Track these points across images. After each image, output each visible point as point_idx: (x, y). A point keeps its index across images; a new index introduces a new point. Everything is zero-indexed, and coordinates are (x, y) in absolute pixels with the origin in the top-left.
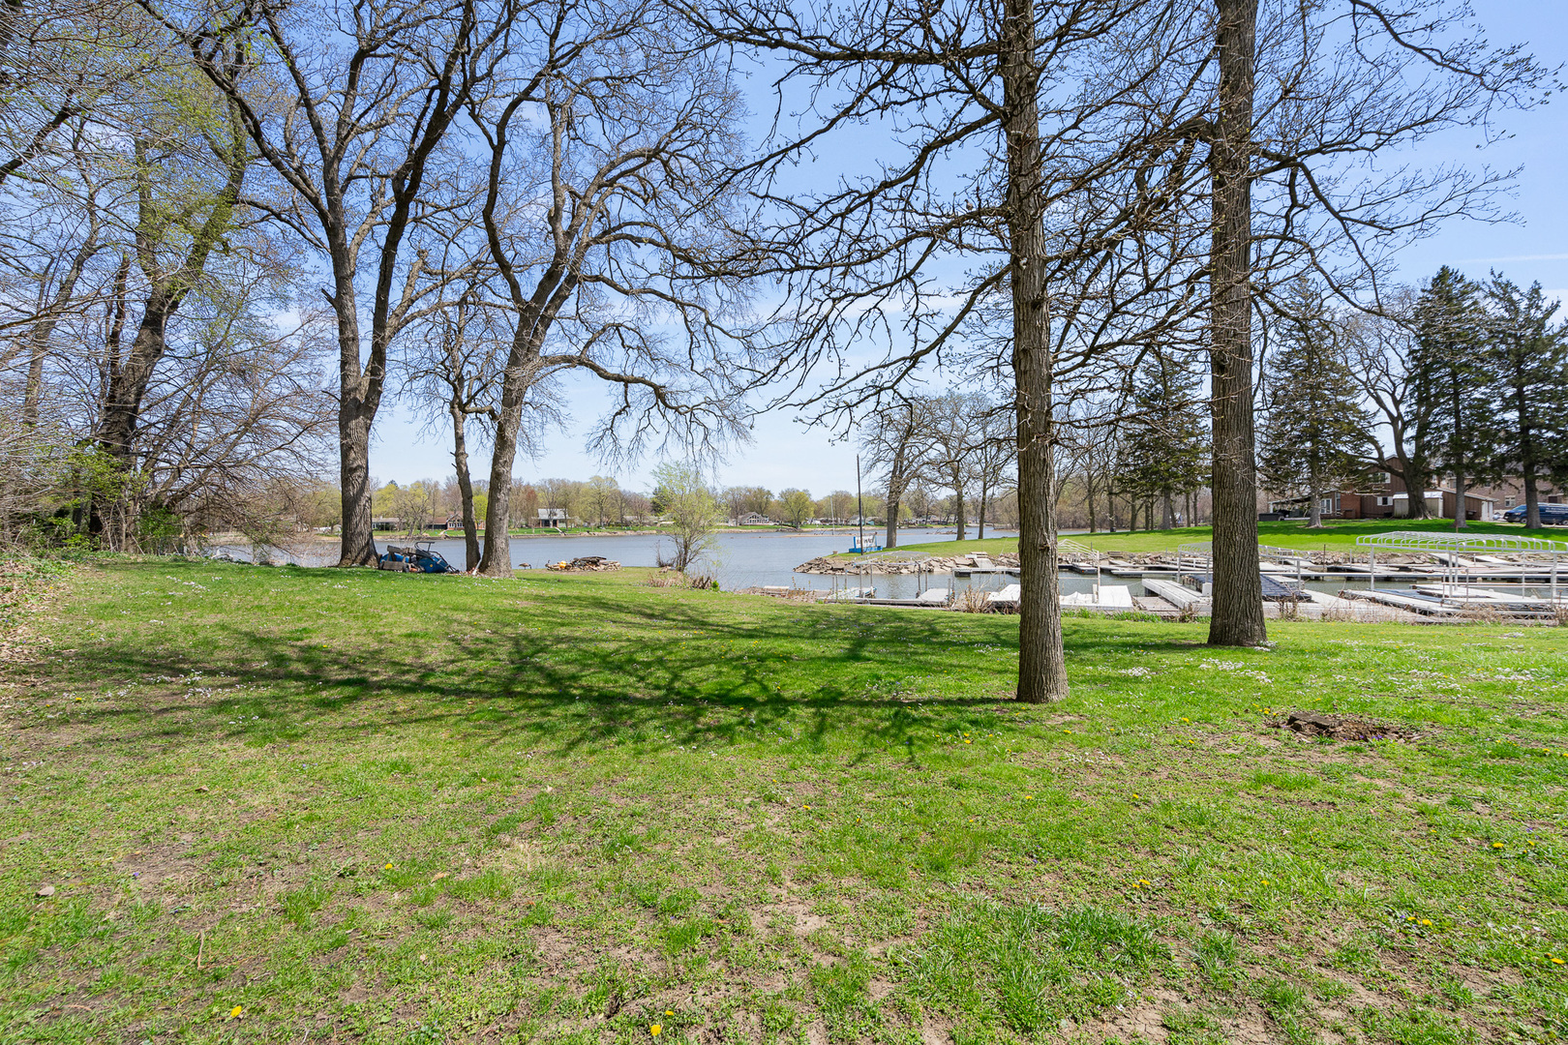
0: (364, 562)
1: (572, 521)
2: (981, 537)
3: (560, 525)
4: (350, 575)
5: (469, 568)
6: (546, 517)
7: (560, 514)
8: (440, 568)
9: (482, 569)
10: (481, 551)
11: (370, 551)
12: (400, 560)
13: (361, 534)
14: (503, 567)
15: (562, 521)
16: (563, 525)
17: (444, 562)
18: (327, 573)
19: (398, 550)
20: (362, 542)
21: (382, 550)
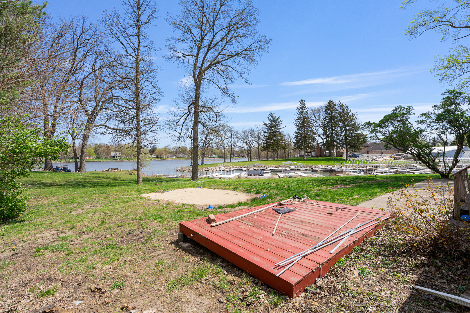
0: (50, 170)
1: (122, 156)
2: (230, 162)
3: (118, 158)
4: (47, 172)
5: (76, 171)
6: (114, 155)
7: (118, 154)
8: (69, 171)
9: (79, 171)
10: (79, 167)
11: (51, 167)
12: (59, 169)
13: (49, 164)
14: (84, 171)
15: (119, 156)
16: (119, 158)
17: (70, 170)
18: (42, 172)
19: (59, 167)
20: (49, 165)
21: (54, 167)
